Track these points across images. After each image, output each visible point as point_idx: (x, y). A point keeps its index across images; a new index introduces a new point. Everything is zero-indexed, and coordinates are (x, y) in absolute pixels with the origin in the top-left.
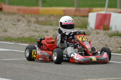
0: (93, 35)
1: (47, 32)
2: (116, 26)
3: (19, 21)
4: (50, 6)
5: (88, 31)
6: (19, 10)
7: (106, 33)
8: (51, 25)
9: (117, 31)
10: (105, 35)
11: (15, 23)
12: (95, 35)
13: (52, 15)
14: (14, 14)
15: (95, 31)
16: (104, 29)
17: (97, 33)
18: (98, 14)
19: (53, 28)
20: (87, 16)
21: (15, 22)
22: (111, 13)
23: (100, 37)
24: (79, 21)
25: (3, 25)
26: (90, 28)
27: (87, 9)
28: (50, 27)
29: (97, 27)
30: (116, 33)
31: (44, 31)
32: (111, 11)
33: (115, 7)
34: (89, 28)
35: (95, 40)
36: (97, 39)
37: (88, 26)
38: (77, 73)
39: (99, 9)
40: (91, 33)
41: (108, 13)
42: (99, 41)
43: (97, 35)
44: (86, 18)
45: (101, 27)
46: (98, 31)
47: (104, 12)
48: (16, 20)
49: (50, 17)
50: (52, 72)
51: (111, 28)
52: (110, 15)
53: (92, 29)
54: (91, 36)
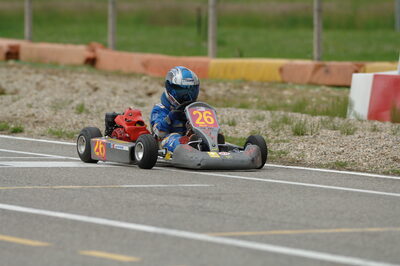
1: (233, 124)
3: (150, 94)
4: (241, 55)
5: (350, 124)
6: (145, 65)
8: (243, 106)
11: (140, 100)
12: (368, 133)
13: (245, 81)
14: (131, 75)
15: (368, 125)
16: (394, 120)
17: (374, 129)
19: (250, 113)
20: (349, 87)
21: (140, 97)
24: (324, 99)
25: (108, 104)
26: (355, 114)
27: (348, 64)
28: (242, 111)
29: (375, 114)
31: (226, 121)
34: (351, 117)
36: (371, 144)
37: (349, 111)
40: (356, 129)
44: (346, 90)
45: (387, 114)
46: (376, 123)
48: (141, 92)
49: (241, 88)
50: (249, 214)
53: (362, 121)
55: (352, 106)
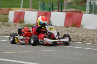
0: (12, 27)
2: (28, 21)
5: (9, 24)
7: (21, 25)
9: (29, 24)
10: (20, 26)
12: (14, 26)
15: (13, 24)
16: (20, 23)
17: (15, 25)
18: (15, 12)
20: (8, 14)
22: (25, 11)
23: (17, 27)
26: (10, 22)
27: (7, 9)
29: (15, 21)
30: (28, 25)
32: (25, 10)
33: (28, 7)
34: (9, 22)
35: (14, 30)
36: (15, 29)
37: (8, 21)
38: (2, 49)
39: (17, 9)
40: (11, 25)
41: (22, 11)
42: (16, 30)
43: (15, 26)
44: (7, 15)
45: (18, 21)
46: (16, 24)
47: (20, 11)
51: (25, 22)
52: (24, 12)
53: (11, 23)
54: (11, 27)
55: (9, 19)
